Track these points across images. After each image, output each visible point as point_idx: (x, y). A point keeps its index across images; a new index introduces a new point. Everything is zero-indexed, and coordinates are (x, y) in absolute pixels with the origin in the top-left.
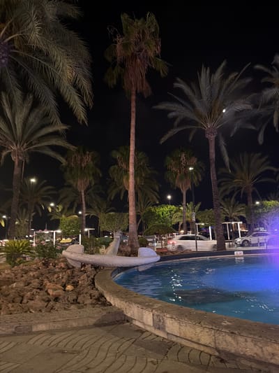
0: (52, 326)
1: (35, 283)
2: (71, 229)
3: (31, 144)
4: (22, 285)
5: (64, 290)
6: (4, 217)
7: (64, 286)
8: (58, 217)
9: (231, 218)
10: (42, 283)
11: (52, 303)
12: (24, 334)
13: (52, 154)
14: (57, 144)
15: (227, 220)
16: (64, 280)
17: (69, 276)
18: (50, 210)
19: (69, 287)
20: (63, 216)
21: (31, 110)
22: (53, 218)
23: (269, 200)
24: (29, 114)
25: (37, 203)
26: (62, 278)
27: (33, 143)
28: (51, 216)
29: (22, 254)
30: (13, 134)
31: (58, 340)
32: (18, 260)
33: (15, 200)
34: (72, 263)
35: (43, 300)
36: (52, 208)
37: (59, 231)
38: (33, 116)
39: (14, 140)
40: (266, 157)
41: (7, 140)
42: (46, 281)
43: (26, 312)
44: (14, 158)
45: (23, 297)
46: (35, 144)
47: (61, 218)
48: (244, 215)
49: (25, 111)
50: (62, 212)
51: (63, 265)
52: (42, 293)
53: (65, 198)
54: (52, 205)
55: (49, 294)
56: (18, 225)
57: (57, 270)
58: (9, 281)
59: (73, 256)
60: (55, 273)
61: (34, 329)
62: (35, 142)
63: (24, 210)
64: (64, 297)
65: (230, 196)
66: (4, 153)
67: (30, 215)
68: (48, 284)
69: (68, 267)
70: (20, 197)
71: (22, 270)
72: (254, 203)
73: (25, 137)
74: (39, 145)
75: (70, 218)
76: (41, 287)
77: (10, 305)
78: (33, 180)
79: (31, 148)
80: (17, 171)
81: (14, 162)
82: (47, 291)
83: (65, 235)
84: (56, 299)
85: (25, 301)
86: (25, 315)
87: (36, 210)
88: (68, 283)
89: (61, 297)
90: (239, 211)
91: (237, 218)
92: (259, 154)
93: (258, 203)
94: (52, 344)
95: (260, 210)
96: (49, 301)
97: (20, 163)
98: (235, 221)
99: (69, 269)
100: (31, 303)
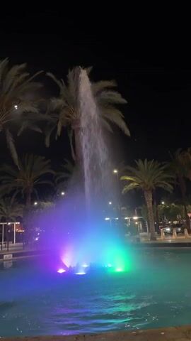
9: (8, 218)
15: (4, 220)
23: (46, 202)
40: (49, 161)
48: (22, 216)
65: (11, 195)
72: (32, 203)
90: (17, 212)
91: (13, 219)
92: (44, 158)
93: (36, 203)
95: (37, 211)
98: (12, 221)
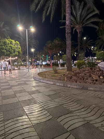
0: (95, 89)
1: (88, 74)
2: (101, 57)
3: (83, 24)
4: (83, 75)
5: (99, 78)
6: (76, 53)
7: (99, 77)
8: (95, 52)
10: (90, 75)
11: (95, 81)
12: (85, 89)
13: (92, 25)
14: (94, 21)
16: (99, 75)
17: (101, 73)
18: (92, 49)
19: (101, 77)
20: (97, 52)
21: (83, 9)
22: (93, 53)
24: (82, 11)
25: (87, 47)
26: (98, 74)
27: (84, 23)
28: (92, 52)
29: (82, 65)
30: (76, 21)
31: (98, 94)
32: (81, 67)
33: (79, 47)
34: (102, 69)
35: (91, 80)
36: (93, 49)
37: (96, 58)
38: (83, 11)
39: (77, 23)
41: (75, 24)
42: (92, 74)
43: (85, 83)
44: (78, 31)
45: (84, 78)
46: (85, 23)
47: (96, 53)
49: (81, 10)
50: (96, 50)
51: (98, 69)
52: (91, 78)
53: (97, 44)
54: (92, 47)
55: (93, 78)
56: (80, 56)
57: (96, 71)
58: (79, 73)
59: (102, 66)
60: (95, 72)
61: (89, 89)
62: (85, 22)
63: (82, 50)
64: (99, 80)
66: (74, 30)
67: (84, 52)
68: (93, 75)
69: (100, 70)
70: (81, 46)
71: (83, 70)
73: (81, 21)
74: (87, 23)
75: (100, 52)
76: (90, 76)
77: (80, 80)
78: (85, 38)
79: (84, 25)
80: (79, 36)
81: (77, 32)
82: (92, 78)
83: (98, 59)
84: (96, 80)
85: (85, 79)
86: (85, 84)
87: (86, 50)
88: (101, 76)
89: (98, 80)
94: (96, 95)
96: (93, 81)
97: (80, 32)
99: (101, 71)
100: (87, 80)
